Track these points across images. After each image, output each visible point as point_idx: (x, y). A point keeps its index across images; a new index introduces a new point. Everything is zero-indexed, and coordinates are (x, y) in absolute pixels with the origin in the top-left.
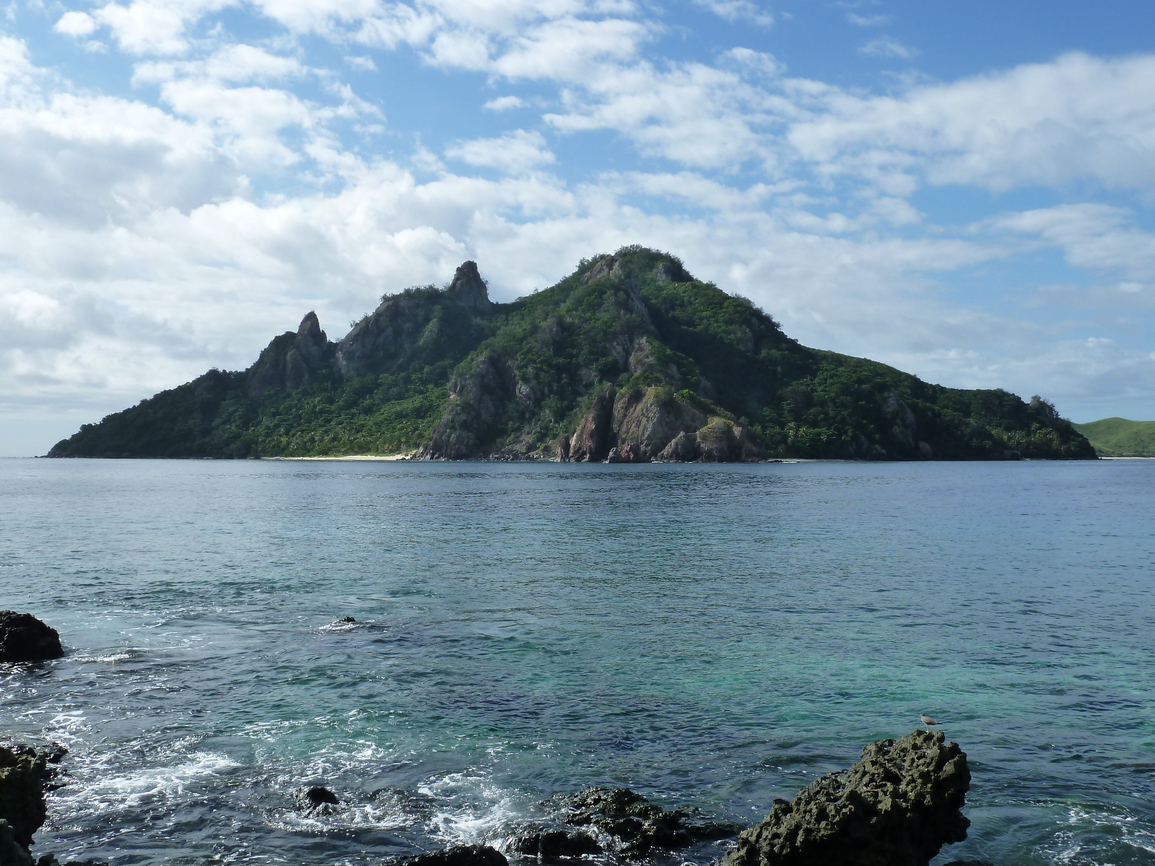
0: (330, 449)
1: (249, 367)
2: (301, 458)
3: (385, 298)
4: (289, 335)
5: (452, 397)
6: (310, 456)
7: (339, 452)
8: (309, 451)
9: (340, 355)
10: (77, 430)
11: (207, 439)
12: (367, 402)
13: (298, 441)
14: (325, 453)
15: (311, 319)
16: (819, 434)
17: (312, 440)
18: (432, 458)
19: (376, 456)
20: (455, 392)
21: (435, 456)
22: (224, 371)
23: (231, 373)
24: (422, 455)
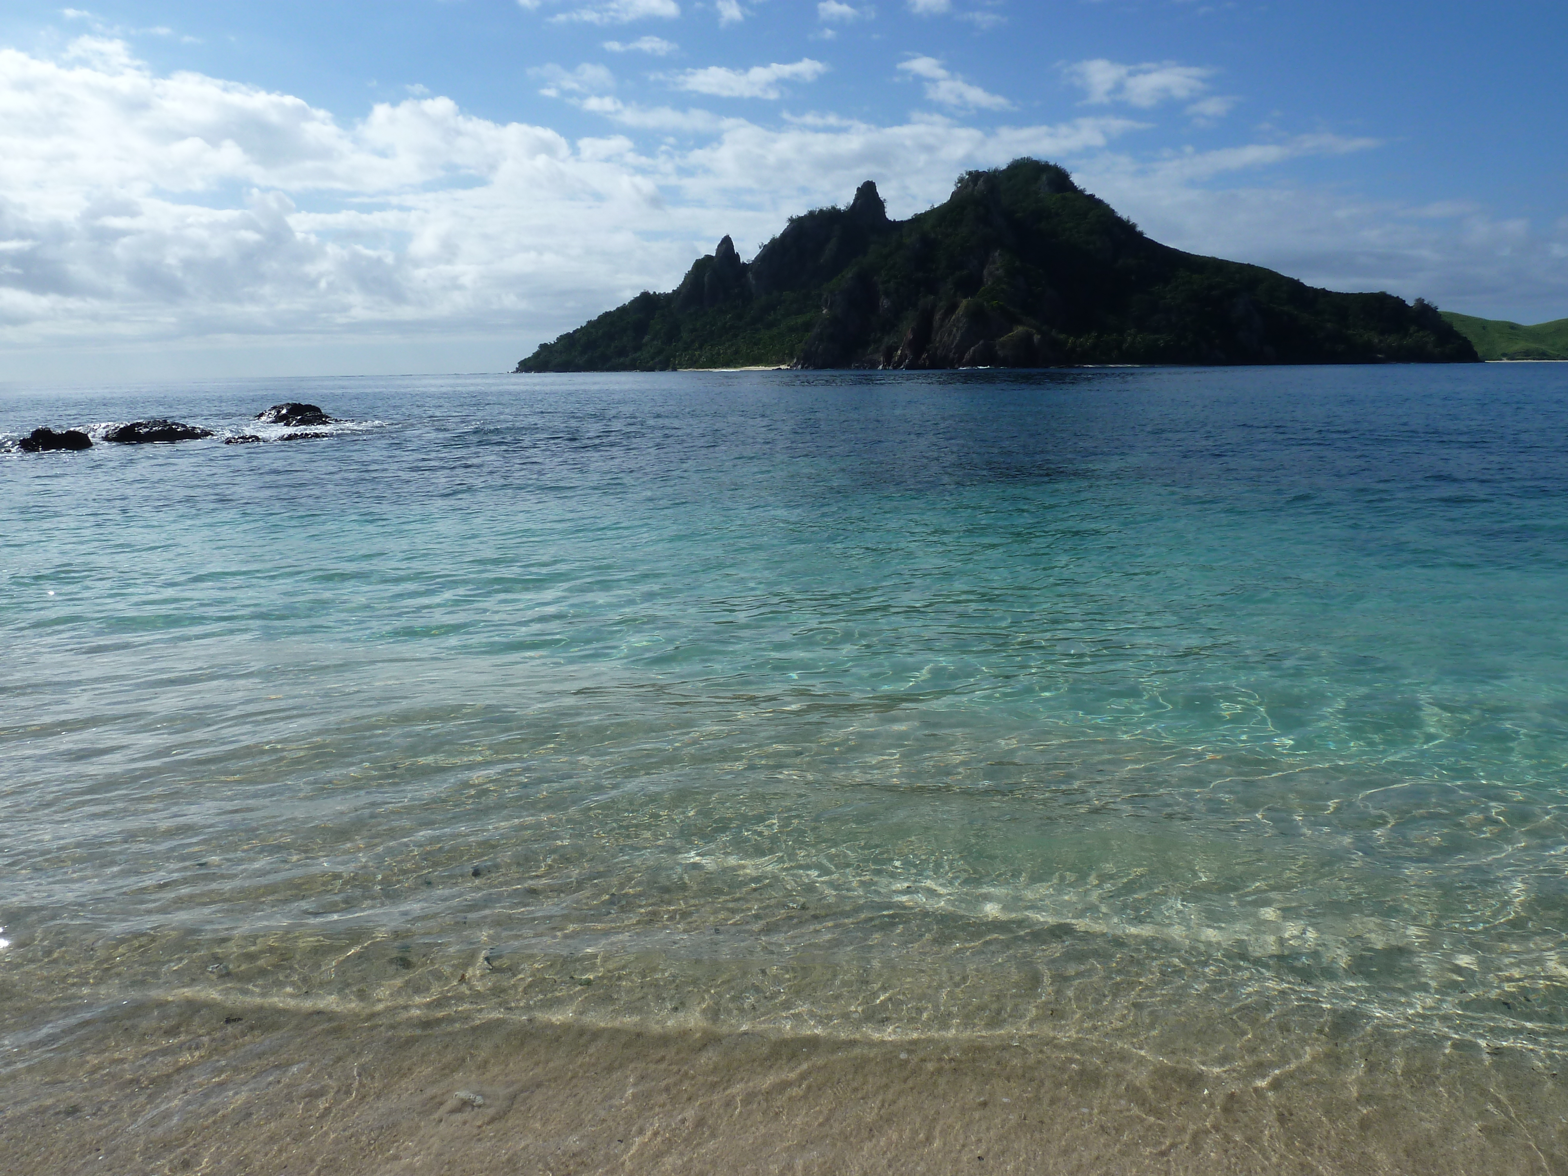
0: (731, 361)
1: (675, 289)
3: (791, 220)
4: (708, 258)
5: (824, 312)
6: (716, 368)
8: (715, 363)
9: (750, 275)
11: (638, 354)
12: (771, 317)
13: (707, 354)
14: (727, 365)
15: (727, 242)
16: (1158, 340)
17: (719, 354)
18: (803, 368)
19: (765, 366)
20: (826, 307)
21: (806, 365)
22: (655, 292)
23: (659, 294)
24: (796, 365)
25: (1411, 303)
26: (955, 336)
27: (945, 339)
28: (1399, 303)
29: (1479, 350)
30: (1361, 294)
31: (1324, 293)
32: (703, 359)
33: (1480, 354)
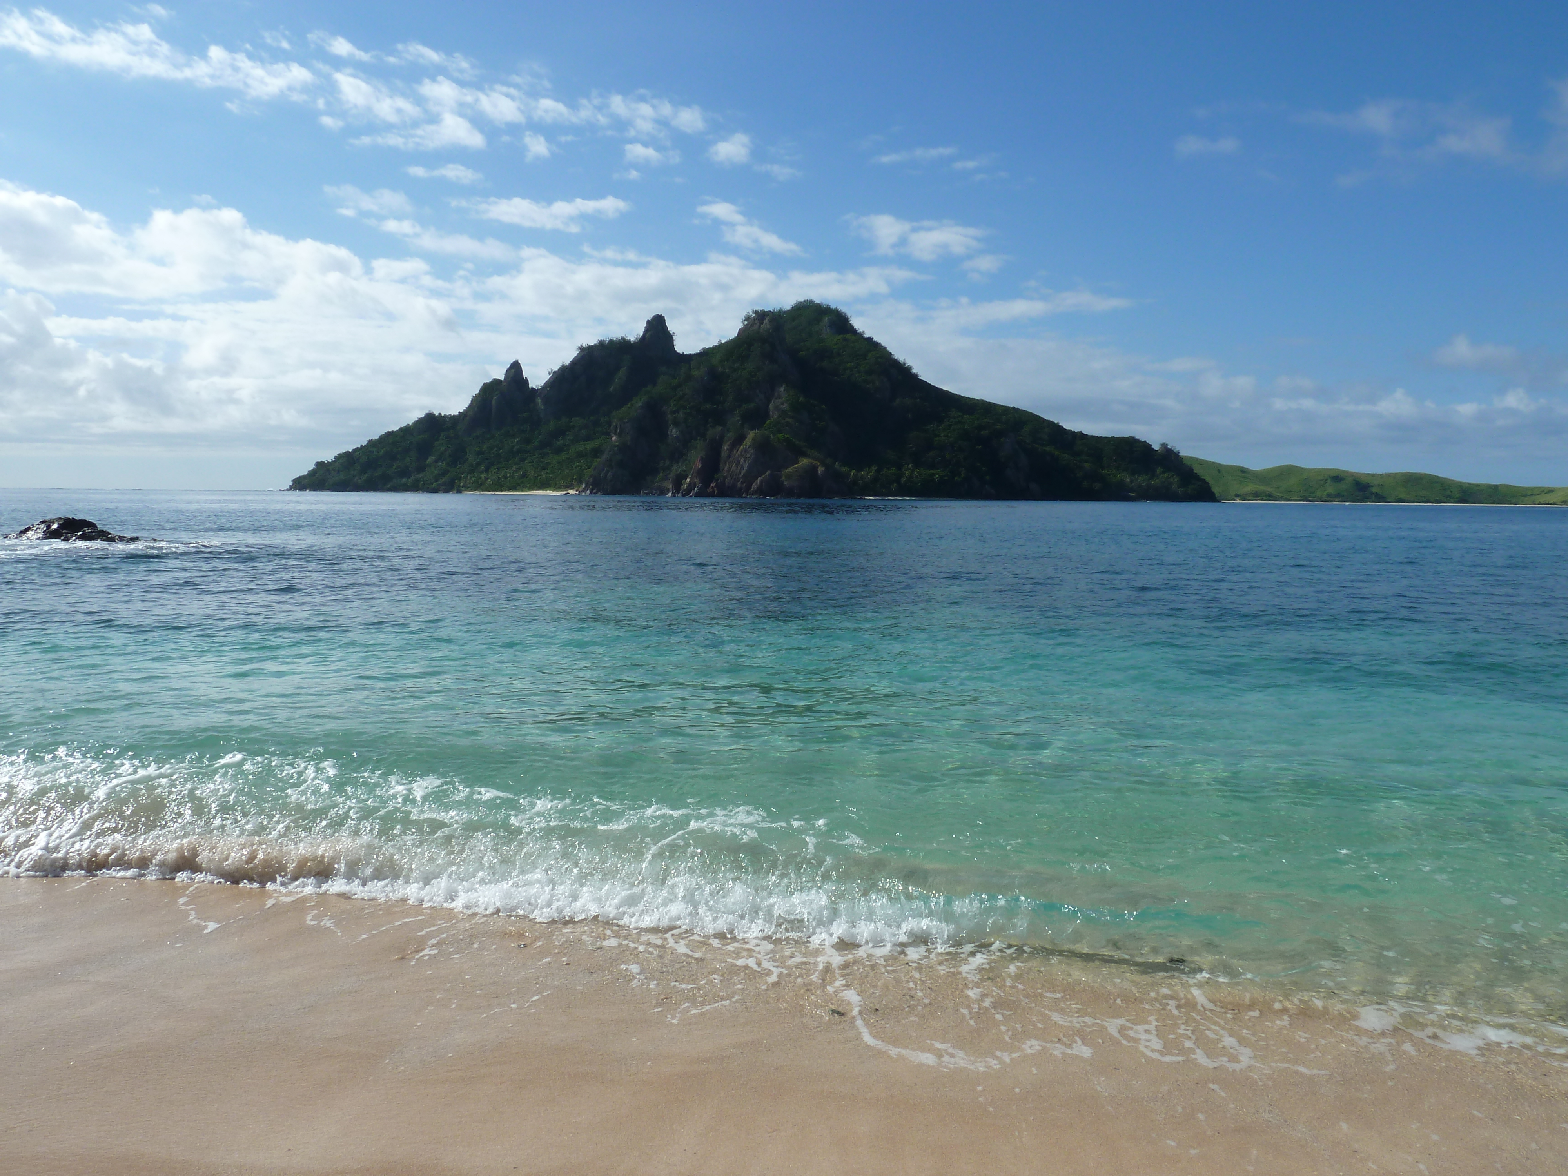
0: (519, 485)
1: (462, 411)
2: (493, 493)
3: (581, 349)
4: (496, 382)
5: (613, 439)
6: (502, 491)
7: (526, 487)
8: (502, 486)
9: (539, 400)
10: (312, 467)
11: (421, 475)
12: (560, 442)
13: (493, 477)
14: (514, 488)
15: (516, 367)
16: (934, 475)
17: (506, 478)
18: (591, 493)
19: (553, 491)
20: (615, 434)
21: (594, 491)
22: (440, 414)
23: (445, 415)
24: (584, 490)
25: (1156, 447)
26: (742, 468)
27: (734, 468)
28: (1147, 447)
29: (1216, 490)
30: (1113, 437)
31: (1081, 436)
32: (489, 482)
33: (1217, 495)
